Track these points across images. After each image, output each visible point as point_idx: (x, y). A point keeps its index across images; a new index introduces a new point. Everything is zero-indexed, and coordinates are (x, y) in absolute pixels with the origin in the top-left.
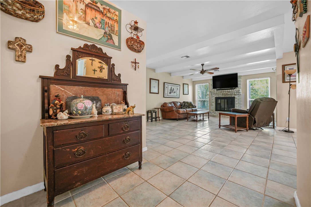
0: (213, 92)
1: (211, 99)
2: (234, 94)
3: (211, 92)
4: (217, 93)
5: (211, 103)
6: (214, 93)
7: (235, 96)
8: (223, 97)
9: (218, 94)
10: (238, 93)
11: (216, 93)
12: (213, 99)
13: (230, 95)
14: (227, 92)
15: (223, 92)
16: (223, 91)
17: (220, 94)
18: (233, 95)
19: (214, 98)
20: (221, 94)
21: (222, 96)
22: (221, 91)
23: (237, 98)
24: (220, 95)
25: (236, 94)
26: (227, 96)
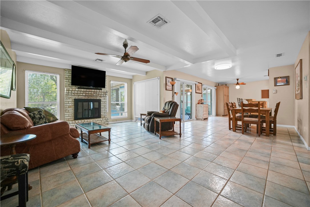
0: (71, 91)
1: (66, 102)
2: (100, 95)
3: (69, 90)
4: (79, 92)
5: (66, 109)
6: (73, 92)
7: (101, 99)
8: (86, 98)
9: (79, 94)
10: (104, 95)
11: (76, 92)
12: (69, 102)
13: (95, 97)
14: (92, 93)
15: (87, 93)
16: (88, 90)
17: (82, 94)
18: (99, 97)
19: (71, 100)
20: (84, 95)
21: (83, 98)
22: (85, 90)
23: (103, 101)
24: (82, 97)
25: (102, 95)
26: (92, 98)
